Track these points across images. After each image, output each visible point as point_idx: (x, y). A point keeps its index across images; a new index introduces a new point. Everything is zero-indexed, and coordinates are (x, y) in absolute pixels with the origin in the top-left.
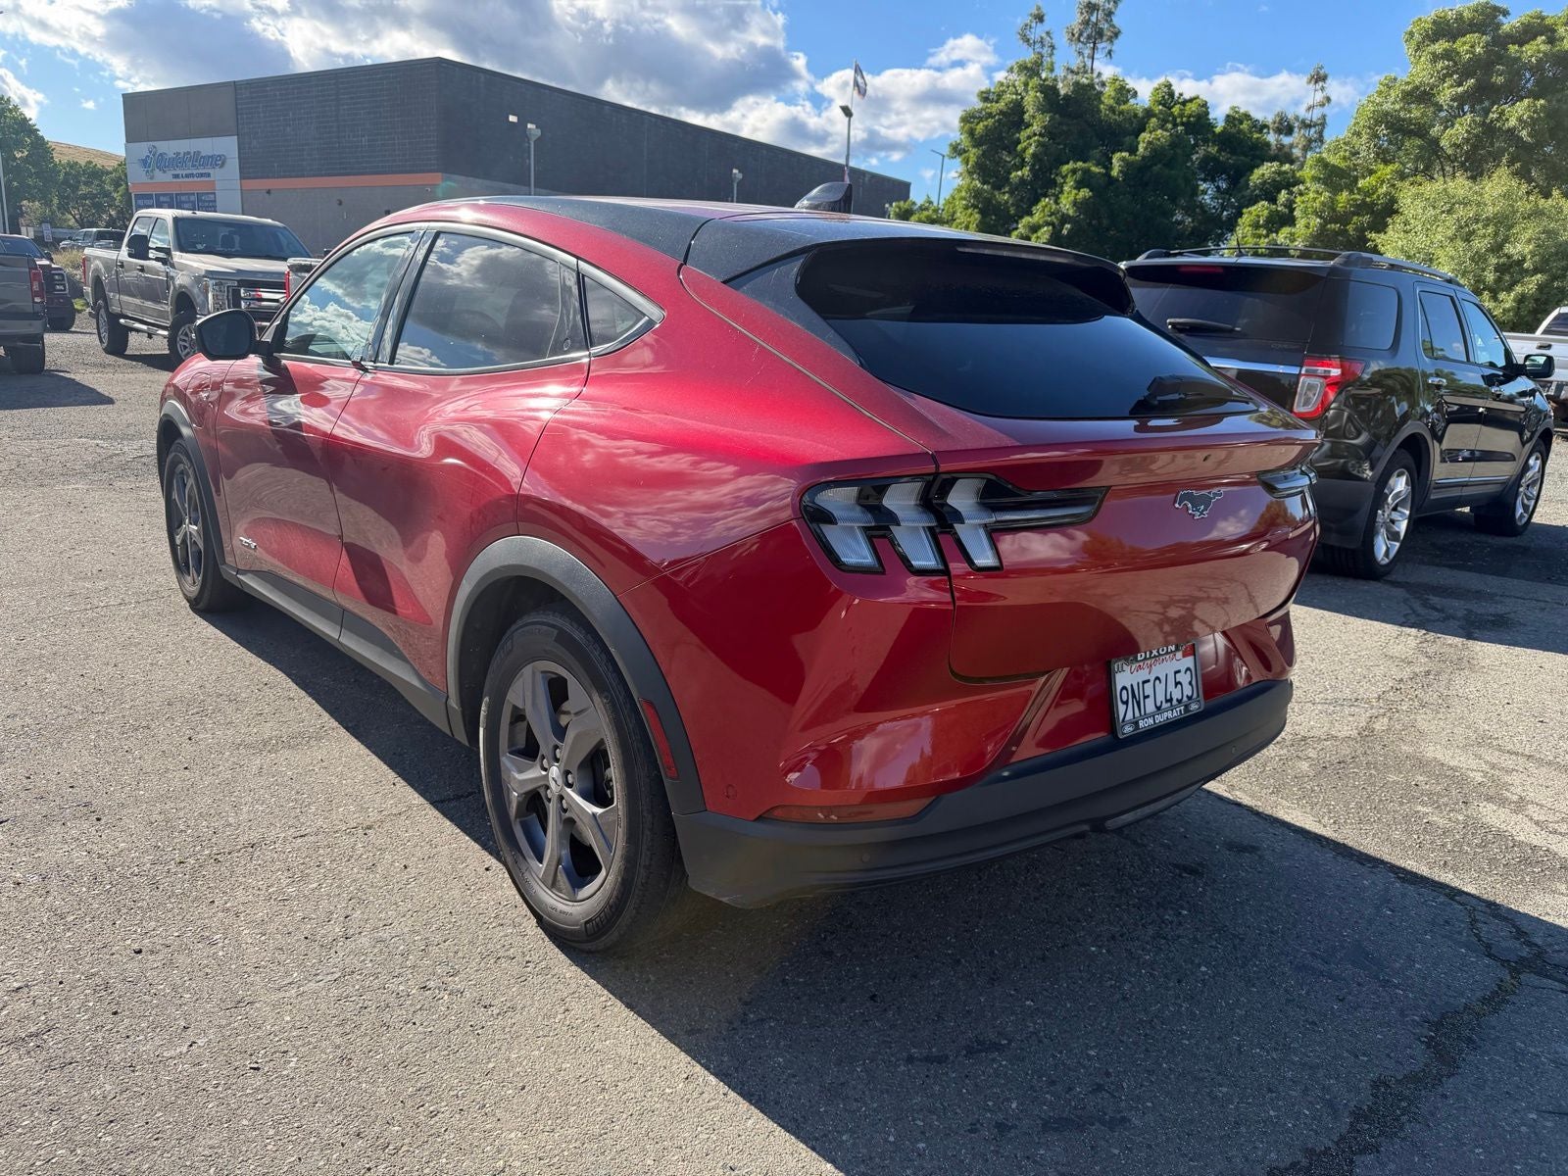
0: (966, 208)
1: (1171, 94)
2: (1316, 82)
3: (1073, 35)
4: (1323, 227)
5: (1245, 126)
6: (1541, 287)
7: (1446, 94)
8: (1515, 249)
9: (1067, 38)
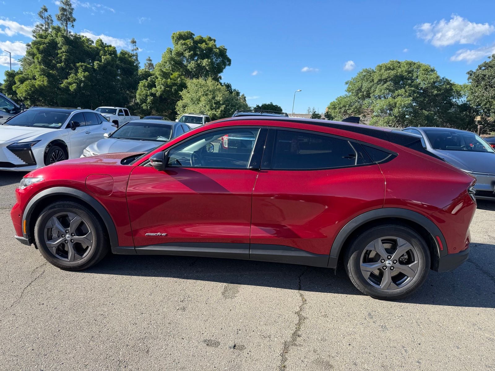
0: (41, 75)
1: (103, 43)
2: (133, 43)
3: (59, 18)
4: (165, 89)
5: (126, 56)
6: (225, 108)
7: (187, 54)
8: (218, 98)
9: (56, 18)
